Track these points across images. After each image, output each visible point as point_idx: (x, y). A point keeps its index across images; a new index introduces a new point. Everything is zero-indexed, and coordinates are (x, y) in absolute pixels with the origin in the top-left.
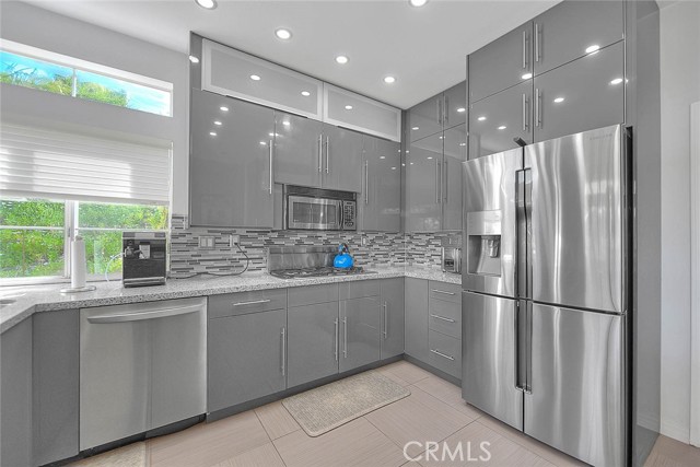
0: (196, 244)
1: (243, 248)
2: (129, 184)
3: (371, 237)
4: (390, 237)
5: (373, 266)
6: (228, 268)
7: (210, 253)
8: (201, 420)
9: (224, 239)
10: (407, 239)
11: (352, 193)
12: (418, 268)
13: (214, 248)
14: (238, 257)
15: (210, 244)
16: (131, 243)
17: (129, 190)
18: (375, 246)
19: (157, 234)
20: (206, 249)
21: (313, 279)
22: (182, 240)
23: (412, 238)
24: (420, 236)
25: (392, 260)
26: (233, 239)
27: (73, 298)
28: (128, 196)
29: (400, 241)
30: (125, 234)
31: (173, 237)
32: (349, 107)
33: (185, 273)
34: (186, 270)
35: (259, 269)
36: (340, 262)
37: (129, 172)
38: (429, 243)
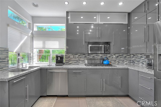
0: (70, 57)
1: (79, 58)
2: (58, 45)
3: (117, 55)
4: (125, 55)
5: (118, 64)
6: (76, 62)
7: (72, 59)
8: (67, 96)
9: (75, 56)
10: (132, 56)
11: (108, 42)
12: (137, 66)
13: (73, 58)
14: (78, 60)
15: (72, 57)
16: (57, 57)
17: (58, 47)
18: (118, 58)
19: (61, 55)
20: (71, 58)
21: (94, 67)
22: (67, 56)
23: (134, 55)
24: (137, 55)
25: (126, 63)
26: (77, 56)
27: (48, 67)
28: (58, 48)
29: (129, 56)
30: (56, 55)
31: (66, 55)
32: (108, 18)
33: (68, 63)
34: (68, 62)
35: (83, 63)
36: (105, 62)
37: (58, 43)
38: (142, 57)
